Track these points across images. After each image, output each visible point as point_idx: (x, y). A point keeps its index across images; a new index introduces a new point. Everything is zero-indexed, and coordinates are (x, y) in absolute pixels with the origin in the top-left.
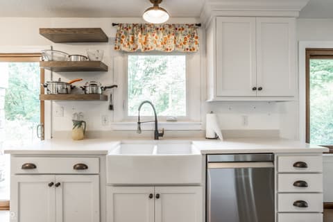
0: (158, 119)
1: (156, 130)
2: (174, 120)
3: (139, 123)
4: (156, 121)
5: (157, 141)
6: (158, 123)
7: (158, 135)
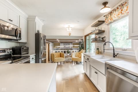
0: (114, 49)
1: (114, 54)
2: (125, 50)
3: (104, 50)
4: (114, 50)
5: (114, 58)
6: (115, 50)
7: (115, 56)
